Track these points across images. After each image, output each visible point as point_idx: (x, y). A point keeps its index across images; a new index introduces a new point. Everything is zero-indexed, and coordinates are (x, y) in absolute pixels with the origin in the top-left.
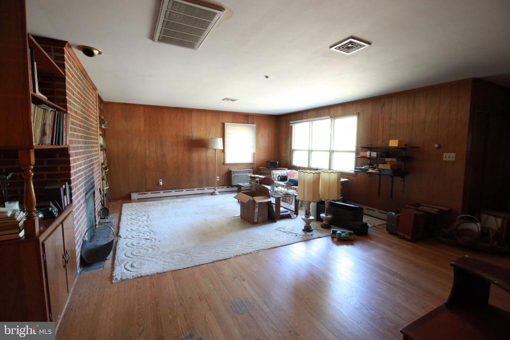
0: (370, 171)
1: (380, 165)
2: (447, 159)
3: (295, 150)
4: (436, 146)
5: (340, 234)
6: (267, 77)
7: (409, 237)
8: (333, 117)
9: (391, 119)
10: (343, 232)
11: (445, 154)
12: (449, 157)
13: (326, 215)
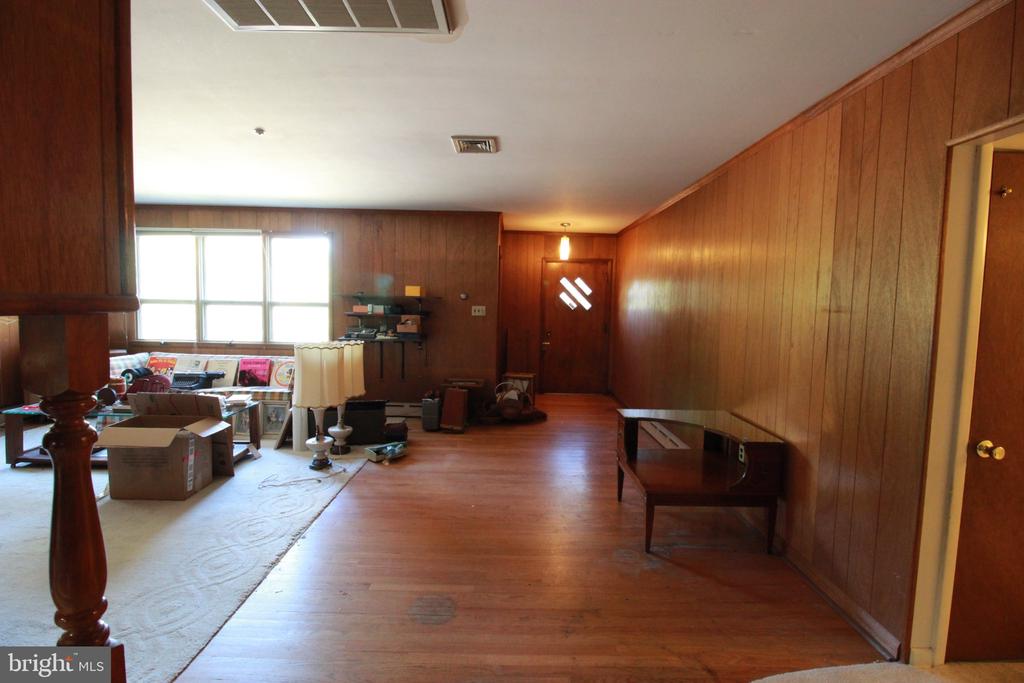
0: (380, 337)
1: (398, 326)
2: (477, 314)
3: (144, 301)
4: (463, 296)
5: (393, 451)
6: (260, 131)
7: (459, 428)
8: (268, 233)
9: (395, 251)
10: (395, 446)
11: (473, 308)
12: (478, 311)
13: (343, 427)
